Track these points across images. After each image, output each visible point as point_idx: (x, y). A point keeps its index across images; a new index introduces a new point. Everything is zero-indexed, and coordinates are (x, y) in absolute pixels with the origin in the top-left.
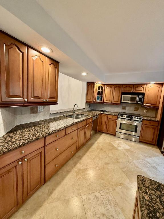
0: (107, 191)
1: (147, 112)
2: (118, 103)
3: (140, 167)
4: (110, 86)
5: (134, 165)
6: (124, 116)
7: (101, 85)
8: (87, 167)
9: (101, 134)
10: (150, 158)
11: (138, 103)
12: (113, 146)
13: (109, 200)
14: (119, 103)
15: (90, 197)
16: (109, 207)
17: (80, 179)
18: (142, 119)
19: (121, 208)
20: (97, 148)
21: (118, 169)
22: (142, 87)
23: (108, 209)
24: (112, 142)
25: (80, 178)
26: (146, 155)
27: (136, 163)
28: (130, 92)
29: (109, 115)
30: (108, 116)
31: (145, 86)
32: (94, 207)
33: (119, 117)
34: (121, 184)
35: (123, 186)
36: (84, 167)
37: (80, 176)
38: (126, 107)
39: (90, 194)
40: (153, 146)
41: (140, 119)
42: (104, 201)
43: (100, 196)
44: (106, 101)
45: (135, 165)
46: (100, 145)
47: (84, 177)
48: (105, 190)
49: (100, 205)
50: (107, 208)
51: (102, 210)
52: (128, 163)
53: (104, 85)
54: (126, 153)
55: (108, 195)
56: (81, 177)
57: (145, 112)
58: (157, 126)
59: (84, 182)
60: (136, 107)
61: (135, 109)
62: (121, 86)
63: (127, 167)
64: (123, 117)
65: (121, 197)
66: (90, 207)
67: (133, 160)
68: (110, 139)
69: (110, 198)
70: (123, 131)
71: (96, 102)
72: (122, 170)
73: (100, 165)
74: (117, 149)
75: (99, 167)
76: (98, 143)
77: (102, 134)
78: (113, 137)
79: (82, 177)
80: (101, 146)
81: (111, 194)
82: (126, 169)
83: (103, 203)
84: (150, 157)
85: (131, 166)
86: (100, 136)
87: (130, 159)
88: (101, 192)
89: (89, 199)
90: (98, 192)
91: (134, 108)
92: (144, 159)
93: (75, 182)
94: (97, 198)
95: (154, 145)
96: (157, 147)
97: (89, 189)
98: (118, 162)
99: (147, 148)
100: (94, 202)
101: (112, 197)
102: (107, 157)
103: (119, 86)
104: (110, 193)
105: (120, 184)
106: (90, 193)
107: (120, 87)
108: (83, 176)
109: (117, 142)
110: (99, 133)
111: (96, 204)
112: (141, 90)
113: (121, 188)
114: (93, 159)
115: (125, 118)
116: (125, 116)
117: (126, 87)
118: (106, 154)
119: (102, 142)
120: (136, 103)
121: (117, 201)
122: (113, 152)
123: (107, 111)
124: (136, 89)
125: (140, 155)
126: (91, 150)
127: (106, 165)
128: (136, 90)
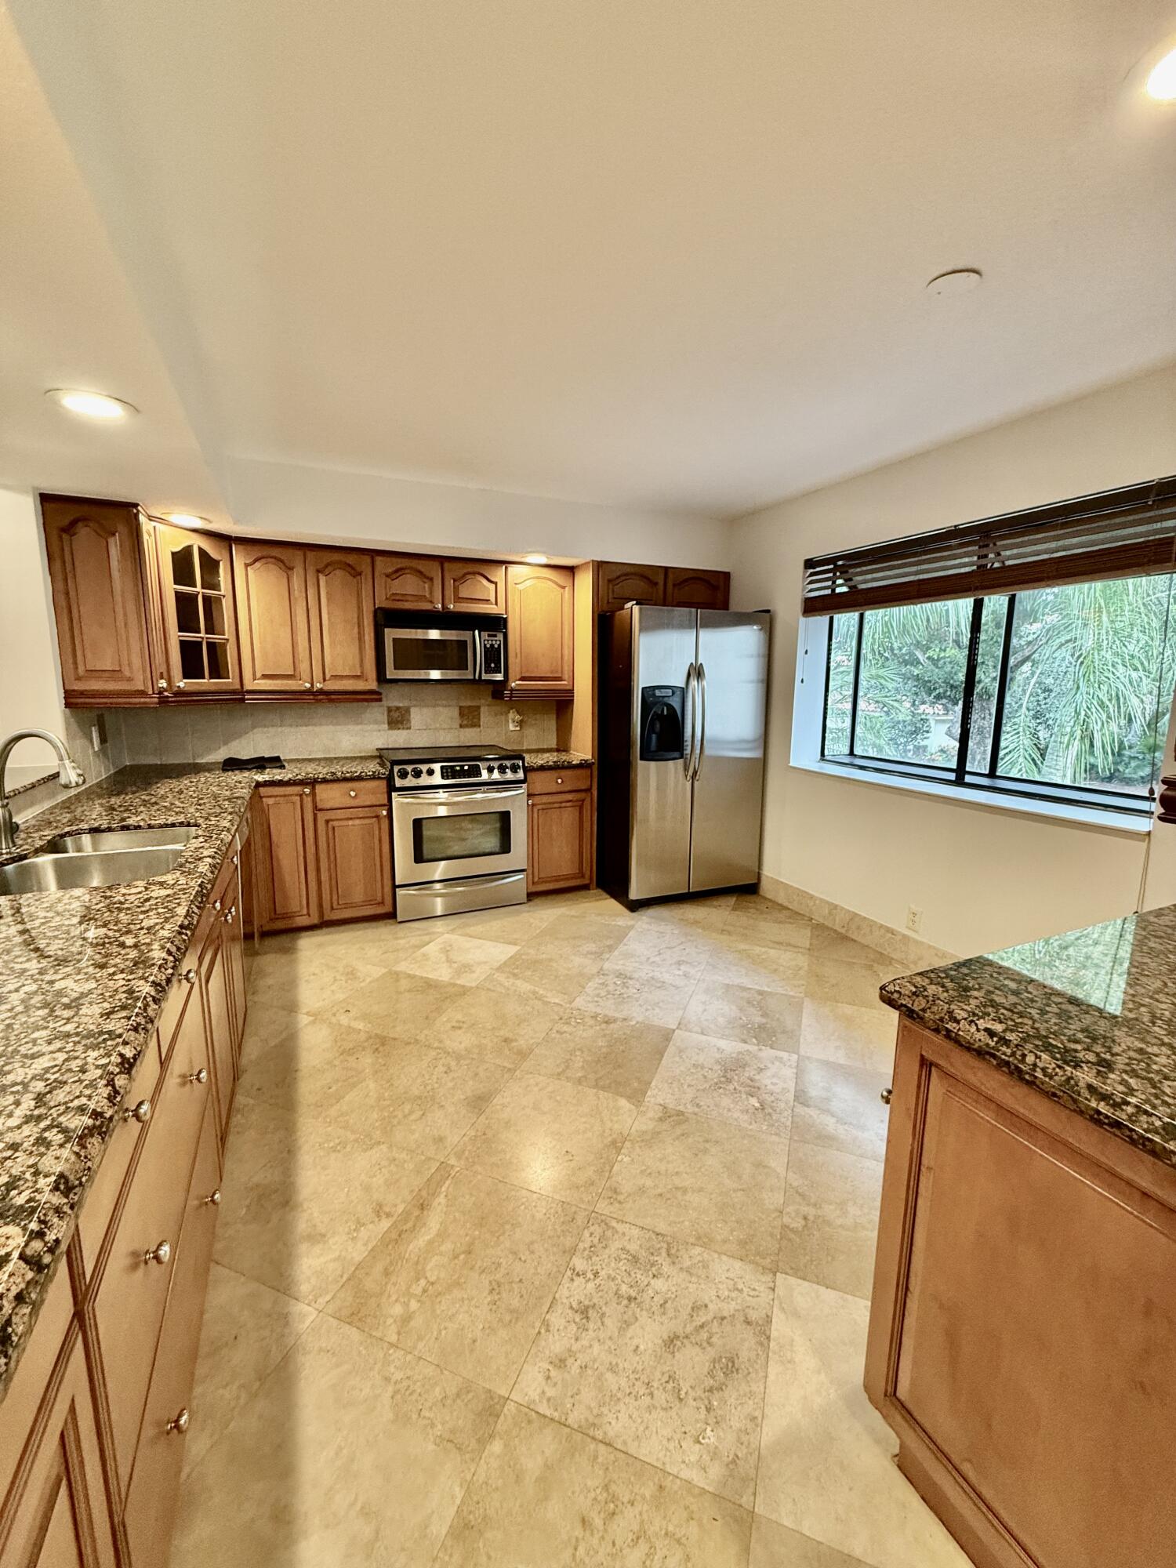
0: (597, 1230)
1: (521, 723)
2: (360, 686)
3: (617, 1015)
4: (276, 552)
5: (591, 1022)
6: (431, 772)
7: (197, 542)
8: (388, 1215)
9: (290, 950)
10: (616, 953)
11: (485, 677)
12: (429, 985)
13: (635, 1260)
14: (373, 685)
15: (556, 1344)
16: (659, 1284)
17: (417, 1322)
18: (526, 770)
19: (692, 1240)
20: (350, 1052)
21: (550, 1089)
22: (485, 582)
23: (666, 1302)
24: (402, 967)
25: (406, 1319)
26: (592, 947)
27: (592, 1008)
28: (427, 606)
29: (325, 781)
30: (313, 794)
31: (498, 575)
32: (613, 1369)
33: (399, 783)
34: (616, 1145)
35: (628, 1144)
36: (364, 1233)
37: (398, 1310)
38: (408, 710)
39: (539, 1333)
40: (583, 893)
41: (514, 769)
42: (624, 1288)
43: (591, 1285)
44: (265, 677)
45: (595, 1017)
46: (344, 1020)
47: (425, 1291)
48: (587, 1234)
49: (628, 1324)
50: (658, 1299)
51: (648, 1333)
52: (565, 1028)
53: (226, 540)
54: (518, 982)
55: (615, 1245)
56: (406, 1305)
57: (511, 727)
58: (588, 790)
59: (451, 1318)
60: (469, 703)
61: (461, 715)
62: (364, 564)
63: (574, 1050)
64: (424, 780)
65: (661, 1195)
66: (600, 1389)
67: (571, 1003)
68: (372, 951)
69: (633, 1247)
70: (440, 870)
71: (180, 693)
72: (568, 1079)
73: (453, 1139)
74: (464, 991)
75: (459, 1157)
76: (317, 1016)
77: (295, 940)
78: (382, 932)
79: (414, 1305)
80: (360, 1025)
81: (620, 1227)
82: (578, 1061)
83: (630, 1299)
84: (611, 948)
85: (585, 1035)
86: (293, 963)
87: (557, 1001)
88: (579, 1263)
89: (561, 1363)
90: (566, 1280)
91: (456, 712)
92: (601, 969)
93: (398, 1375)
94: (587, 1308)
95: (585, 887)
96: (600, 891)
97: (516, 1314)
98: (523, 1055)
99: (573, 913)
100: (596, 1345)
101: (635, 1232)
102: (453, 1064)
103: (351, 559)
104: (614, 1224)
105: (614, 1142)
106: (538, 1324)
107: (356, 574)
108: (417, 1289)
109: (432, 949)
110: (271, 942)
111: (609, 1343)
112: (487, 601)
113: (626, 1159)
114: (377, 1135)
115: (437, 779)
116: (437, 767)
117: (399, 572)
118: (433, 1053)
119: (341, 996)
120: (473, 682)
121: (662, 1227)
122: (459, 1017)
123: (277, 759)
124: (456, 590)
125: (578, 960)
126: (308, 1089)
127: (481, 1112)
128: (458, 599)
